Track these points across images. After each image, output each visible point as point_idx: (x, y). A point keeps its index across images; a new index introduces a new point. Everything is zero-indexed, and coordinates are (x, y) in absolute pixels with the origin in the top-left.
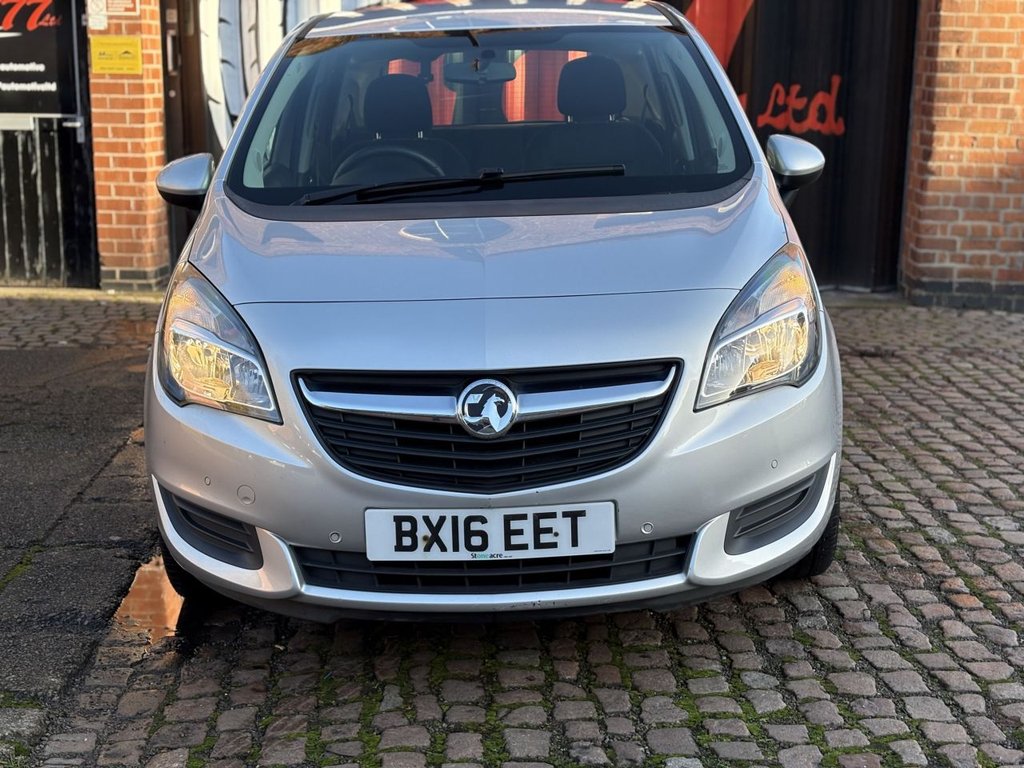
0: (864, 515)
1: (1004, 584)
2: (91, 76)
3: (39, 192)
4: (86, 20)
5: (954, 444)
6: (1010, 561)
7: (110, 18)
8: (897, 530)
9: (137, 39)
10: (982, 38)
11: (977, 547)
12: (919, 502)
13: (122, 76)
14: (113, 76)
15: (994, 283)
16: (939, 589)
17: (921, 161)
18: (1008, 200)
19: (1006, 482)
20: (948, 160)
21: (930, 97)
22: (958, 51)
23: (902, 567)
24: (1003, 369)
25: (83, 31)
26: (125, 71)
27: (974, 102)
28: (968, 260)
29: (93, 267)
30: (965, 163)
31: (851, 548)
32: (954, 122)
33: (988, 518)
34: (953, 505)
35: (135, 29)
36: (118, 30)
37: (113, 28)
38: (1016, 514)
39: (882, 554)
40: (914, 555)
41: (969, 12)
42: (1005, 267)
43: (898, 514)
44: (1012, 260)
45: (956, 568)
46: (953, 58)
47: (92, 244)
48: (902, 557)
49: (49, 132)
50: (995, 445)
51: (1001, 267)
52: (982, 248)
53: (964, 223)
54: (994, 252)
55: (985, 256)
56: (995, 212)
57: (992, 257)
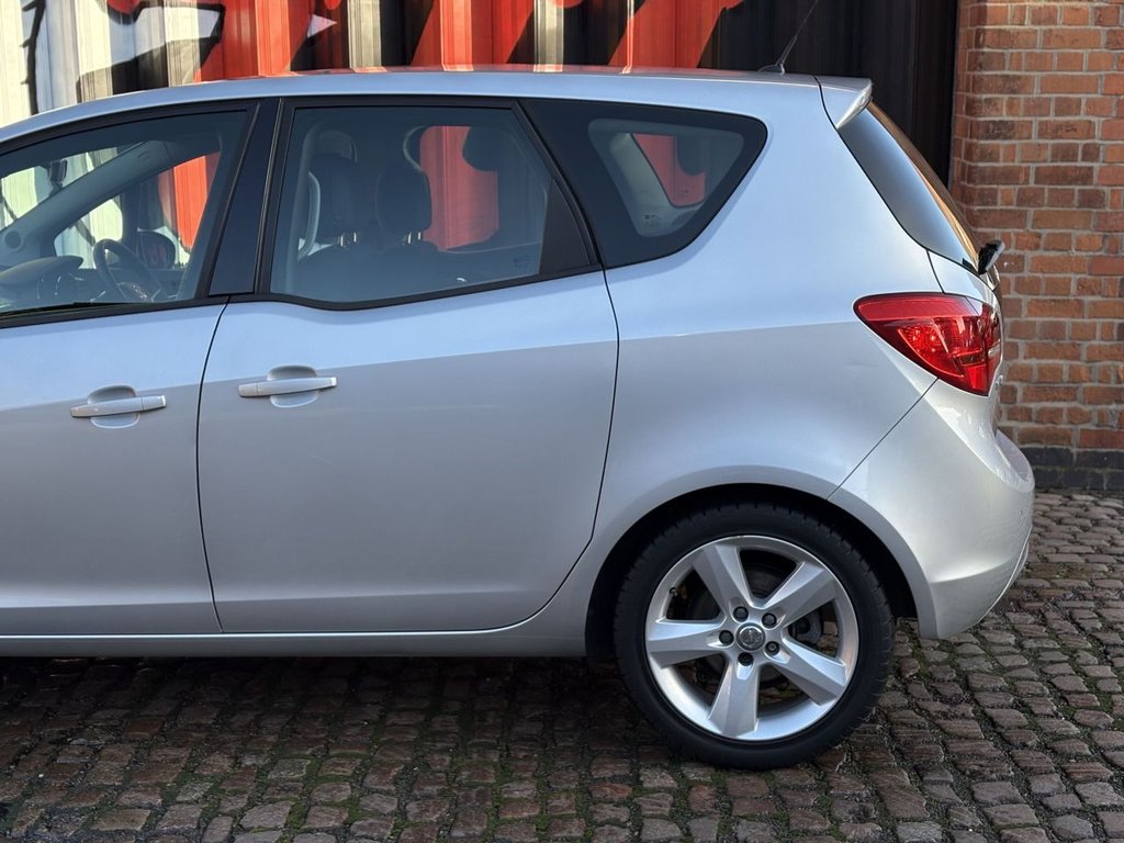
18: (1093, 327)
21: (971, 175)
22: (1012, 106)
27: (1038, 182)
28: (1034, 416)
30: (1026, 273)
41: (1027, 48)
42: (1091, 426)
44: (1101, 416)
46: (1004, 117)
51: (1085, 426)
52: (1055, 399)
53: (1027, 362)
54: (1074, 404)
55: (1060, 410)
56: (1074, 345)
57: (1071, 412)
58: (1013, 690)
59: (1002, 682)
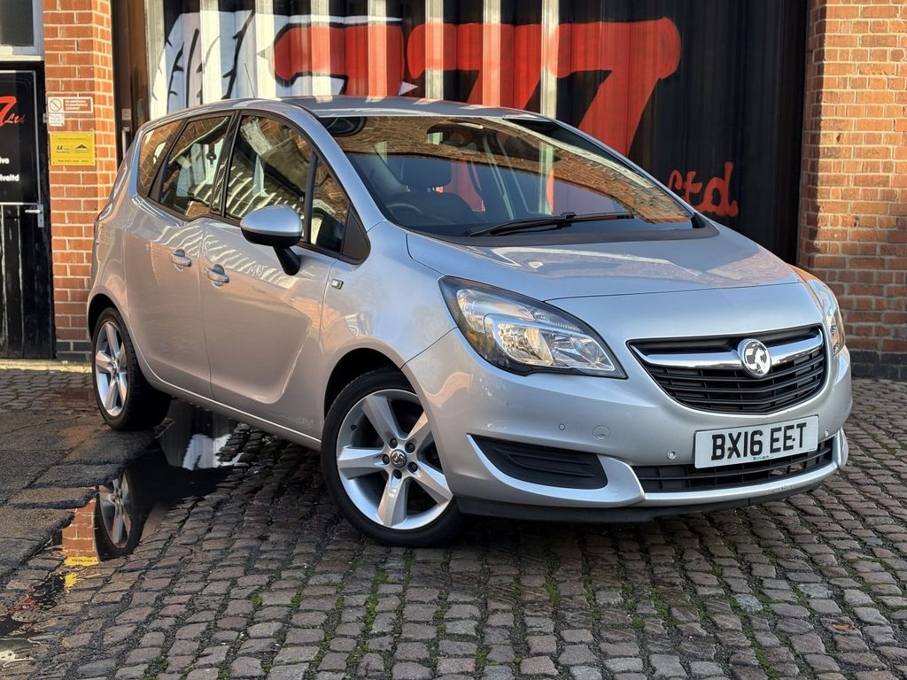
0: (678, 581)
1: (797, 656)
2: (50, 168)
3: (4, 272)
4: (46, 118)
5: (797, 508)
6: (810, 631)
7: (67, 116)
8: (707, 597)
9: (91, 134)
10: (860, 126)
11: (781, 617)
12: (739, 568)
13: (77, 168)
14: (69, 168)
15: (880, 353)
16: (728, 660)
17: (808, 240)
18: (891, 275)
19: (834, 547)
20: (833, 238)
21: (814, 180)
22: (838, 138)
23: (699, 636)
24: (869, 434)
25: (44, 128)
26: (80, 164)
27: (855, 185)
28: (854, 331)
29: (50, 339)
30: (848, 242)
31: (654, 616)
32: (837, 203)
33: (802, 585)
34: (773, 572)
35: (90, 126)
36: (75, 127)
37: (70, 124)
38: (832, 581)
39: (683, 623)
40: (715, 624)
41: (849, 102)
42: (890, 338)
43: (714, 580)
44: (897, 331)
45: (753, 638)
46: (835, 145)
47: (50, 318)
48: (702, 626)
49: (13, 218)
50: (836, 510)
51: (887, 338)
52: (867, 321)
53: (850, 297)
54: (879, 324)
55: (871, 327)
56: (879, 286)
57: (878, 329)
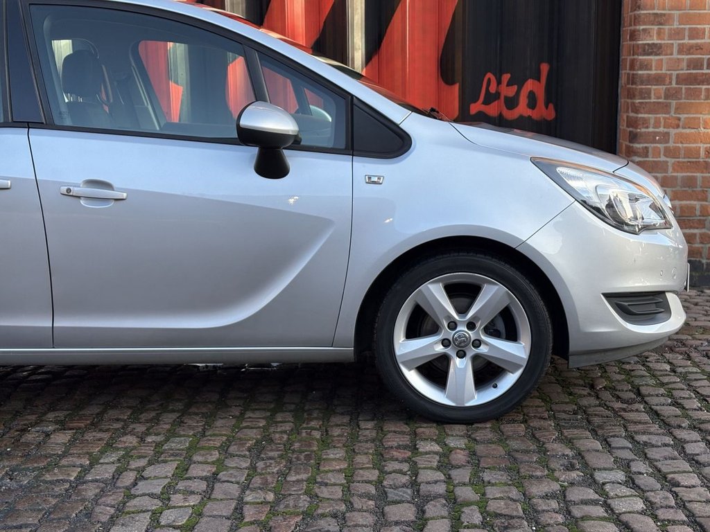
20: (654, 141)
30: (671, 144)
32: (658, 104)
58: (672, 396)
59: (662, 391)
